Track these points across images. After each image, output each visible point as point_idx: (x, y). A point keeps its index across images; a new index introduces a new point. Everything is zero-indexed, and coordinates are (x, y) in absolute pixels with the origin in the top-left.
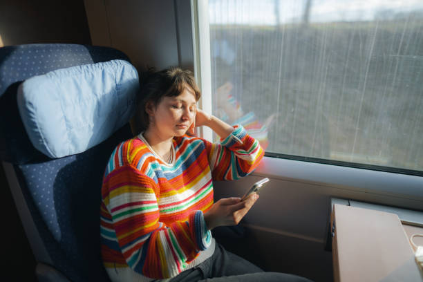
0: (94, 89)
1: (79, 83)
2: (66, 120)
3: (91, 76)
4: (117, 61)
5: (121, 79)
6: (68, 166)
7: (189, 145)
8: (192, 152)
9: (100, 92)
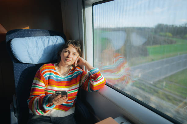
0: (44, 44)
1: (37, 42)
2: (28, 52)
3: (43, 40)
4: (56, 36)
5: (56, 42)
6: (31, 67)
7: (76, 71)
8: (76, 74)
9: (46, 45)
